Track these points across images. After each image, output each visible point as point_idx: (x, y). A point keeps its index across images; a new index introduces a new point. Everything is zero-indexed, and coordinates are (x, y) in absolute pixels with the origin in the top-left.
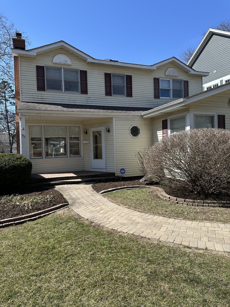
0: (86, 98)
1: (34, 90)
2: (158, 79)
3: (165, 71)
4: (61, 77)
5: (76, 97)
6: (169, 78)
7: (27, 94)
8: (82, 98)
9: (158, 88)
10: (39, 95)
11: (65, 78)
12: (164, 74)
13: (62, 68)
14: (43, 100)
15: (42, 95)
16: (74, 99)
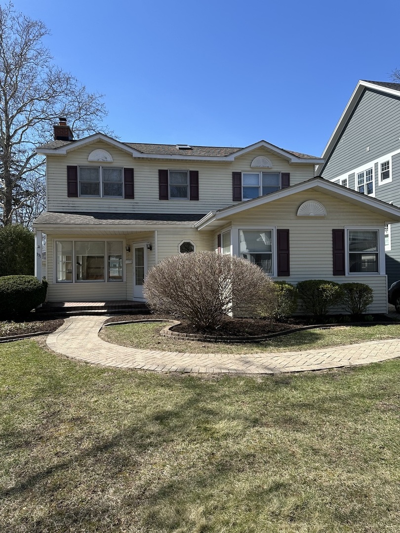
0: (132, 204)
1: (63, 197)
2: (240, 174)
3: (250, 161)
4: (98, 179)
5: (118, 204)
6: (258, 172)
7: (55, 202)
8: (127, 204)
9: (239, 186)
10: (70, 202)
11: (104, 179)
12: (249, 166)
13: (100, 167)
14: (75, 208)
15: (74, 203)
16: (116, 206)
